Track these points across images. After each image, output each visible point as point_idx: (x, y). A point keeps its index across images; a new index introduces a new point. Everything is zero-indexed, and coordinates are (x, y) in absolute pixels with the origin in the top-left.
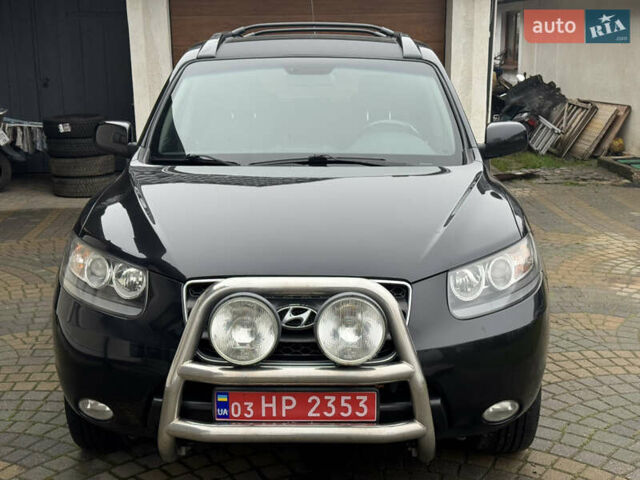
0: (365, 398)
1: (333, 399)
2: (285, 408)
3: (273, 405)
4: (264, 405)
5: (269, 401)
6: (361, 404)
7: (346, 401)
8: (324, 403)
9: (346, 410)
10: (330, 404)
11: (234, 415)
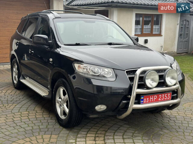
0: (169, 94)
1: (164, 95)
2: (155, 99)
3: (152, 98)
4: (151, 98)
5: (152, 97)
6: (169, 96)
7: (166, 95)
8: (162, 96)
9: (166, 98)
10: (163, 97)
11: (144, 102)
